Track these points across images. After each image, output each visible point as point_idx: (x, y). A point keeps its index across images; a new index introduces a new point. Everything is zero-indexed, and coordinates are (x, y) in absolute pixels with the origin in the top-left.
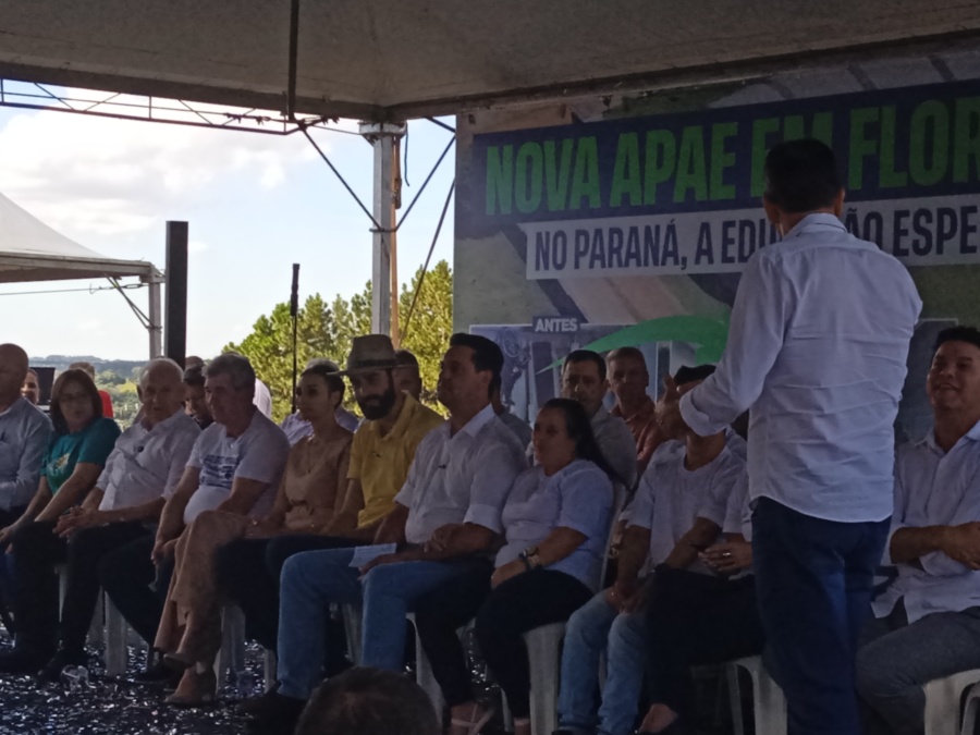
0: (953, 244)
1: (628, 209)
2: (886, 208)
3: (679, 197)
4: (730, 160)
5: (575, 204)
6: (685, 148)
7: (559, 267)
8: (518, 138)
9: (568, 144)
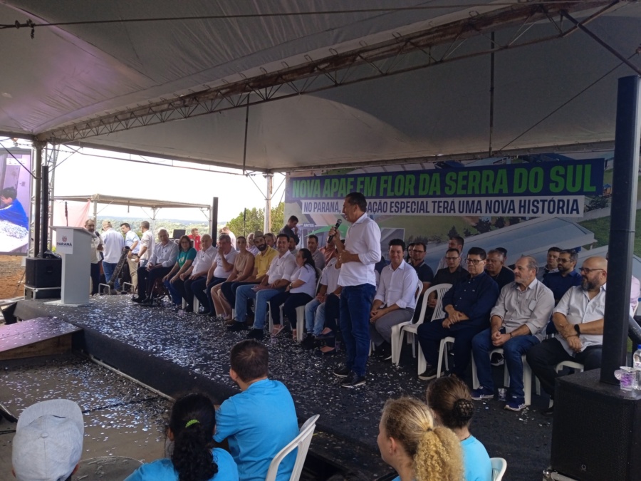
0: (404, 211)
1: (326, 198)
2: (389, 201)
3: (339, 196)
4: (352, 187)
5: (314, 196)
6: (341, 183)
7: (310, 211)
8: (301, 179)
9: (313, 181)
